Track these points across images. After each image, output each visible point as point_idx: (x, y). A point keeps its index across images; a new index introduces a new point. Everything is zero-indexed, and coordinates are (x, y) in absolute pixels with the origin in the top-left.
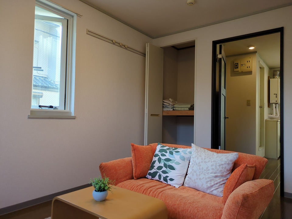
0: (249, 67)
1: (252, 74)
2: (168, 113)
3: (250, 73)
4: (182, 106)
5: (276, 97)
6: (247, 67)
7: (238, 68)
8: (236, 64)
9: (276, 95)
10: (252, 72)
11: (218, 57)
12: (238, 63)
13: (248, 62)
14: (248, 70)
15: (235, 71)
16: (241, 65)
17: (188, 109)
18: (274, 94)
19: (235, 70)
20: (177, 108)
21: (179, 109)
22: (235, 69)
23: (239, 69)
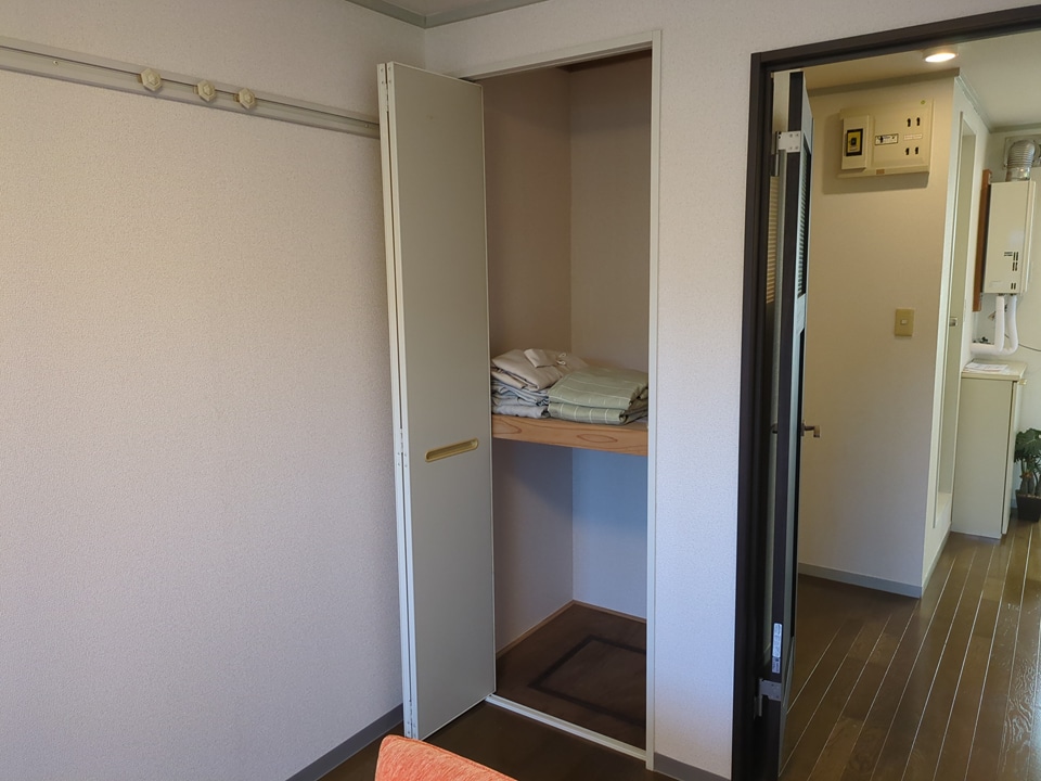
0: (917, 149)
1: (925, 186)
2: (520, 431)
3: (918, 178)
4: (589, 402)
5: (1015, 267)
6: (907, 150)
7: (860, 153)
8: (851, 135)
9: (1016, 256)
10: (927, 173)
11: (781, 147)
12: (861, 130)
13: (914, 122)
14: (911, 163)
15: (844, 167)
16: (878, 141)
17: (615, 418)
18: (1008, 254)
19: (849, 163)
20: (562, 410)
21: (575, 414)
22: (845, 158)
23: (864, 161)
